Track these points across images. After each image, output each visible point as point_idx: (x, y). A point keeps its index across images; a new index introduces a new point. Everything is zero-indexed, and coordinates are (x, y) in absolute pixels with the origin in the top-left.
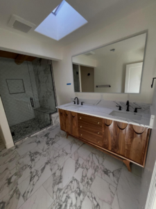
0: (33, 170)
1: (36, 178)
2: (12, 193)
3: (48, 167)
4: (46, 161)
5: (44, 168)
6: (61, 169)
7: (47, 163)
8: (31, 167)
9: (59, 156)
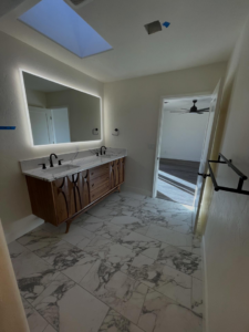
0: (134, 255)
1: (142, 245)
2: (163, 262)
3: (126, 239)
4: (118, 245)
5: (128, 242)
6: (126, 226)
7: (121, 242)
8: (130, 261)
9: (109, 233)
